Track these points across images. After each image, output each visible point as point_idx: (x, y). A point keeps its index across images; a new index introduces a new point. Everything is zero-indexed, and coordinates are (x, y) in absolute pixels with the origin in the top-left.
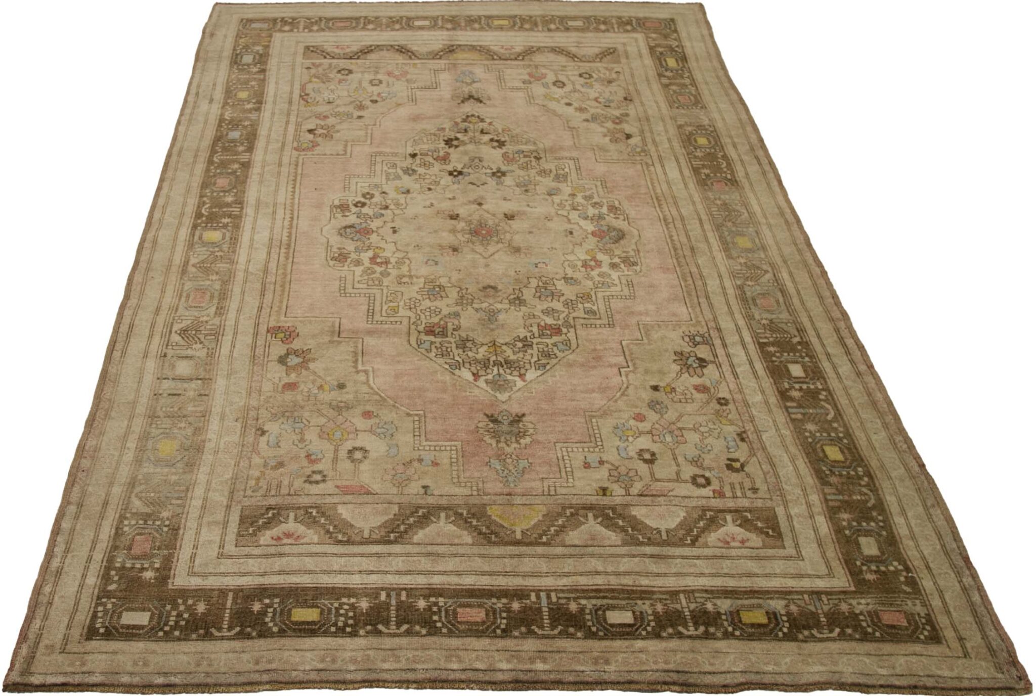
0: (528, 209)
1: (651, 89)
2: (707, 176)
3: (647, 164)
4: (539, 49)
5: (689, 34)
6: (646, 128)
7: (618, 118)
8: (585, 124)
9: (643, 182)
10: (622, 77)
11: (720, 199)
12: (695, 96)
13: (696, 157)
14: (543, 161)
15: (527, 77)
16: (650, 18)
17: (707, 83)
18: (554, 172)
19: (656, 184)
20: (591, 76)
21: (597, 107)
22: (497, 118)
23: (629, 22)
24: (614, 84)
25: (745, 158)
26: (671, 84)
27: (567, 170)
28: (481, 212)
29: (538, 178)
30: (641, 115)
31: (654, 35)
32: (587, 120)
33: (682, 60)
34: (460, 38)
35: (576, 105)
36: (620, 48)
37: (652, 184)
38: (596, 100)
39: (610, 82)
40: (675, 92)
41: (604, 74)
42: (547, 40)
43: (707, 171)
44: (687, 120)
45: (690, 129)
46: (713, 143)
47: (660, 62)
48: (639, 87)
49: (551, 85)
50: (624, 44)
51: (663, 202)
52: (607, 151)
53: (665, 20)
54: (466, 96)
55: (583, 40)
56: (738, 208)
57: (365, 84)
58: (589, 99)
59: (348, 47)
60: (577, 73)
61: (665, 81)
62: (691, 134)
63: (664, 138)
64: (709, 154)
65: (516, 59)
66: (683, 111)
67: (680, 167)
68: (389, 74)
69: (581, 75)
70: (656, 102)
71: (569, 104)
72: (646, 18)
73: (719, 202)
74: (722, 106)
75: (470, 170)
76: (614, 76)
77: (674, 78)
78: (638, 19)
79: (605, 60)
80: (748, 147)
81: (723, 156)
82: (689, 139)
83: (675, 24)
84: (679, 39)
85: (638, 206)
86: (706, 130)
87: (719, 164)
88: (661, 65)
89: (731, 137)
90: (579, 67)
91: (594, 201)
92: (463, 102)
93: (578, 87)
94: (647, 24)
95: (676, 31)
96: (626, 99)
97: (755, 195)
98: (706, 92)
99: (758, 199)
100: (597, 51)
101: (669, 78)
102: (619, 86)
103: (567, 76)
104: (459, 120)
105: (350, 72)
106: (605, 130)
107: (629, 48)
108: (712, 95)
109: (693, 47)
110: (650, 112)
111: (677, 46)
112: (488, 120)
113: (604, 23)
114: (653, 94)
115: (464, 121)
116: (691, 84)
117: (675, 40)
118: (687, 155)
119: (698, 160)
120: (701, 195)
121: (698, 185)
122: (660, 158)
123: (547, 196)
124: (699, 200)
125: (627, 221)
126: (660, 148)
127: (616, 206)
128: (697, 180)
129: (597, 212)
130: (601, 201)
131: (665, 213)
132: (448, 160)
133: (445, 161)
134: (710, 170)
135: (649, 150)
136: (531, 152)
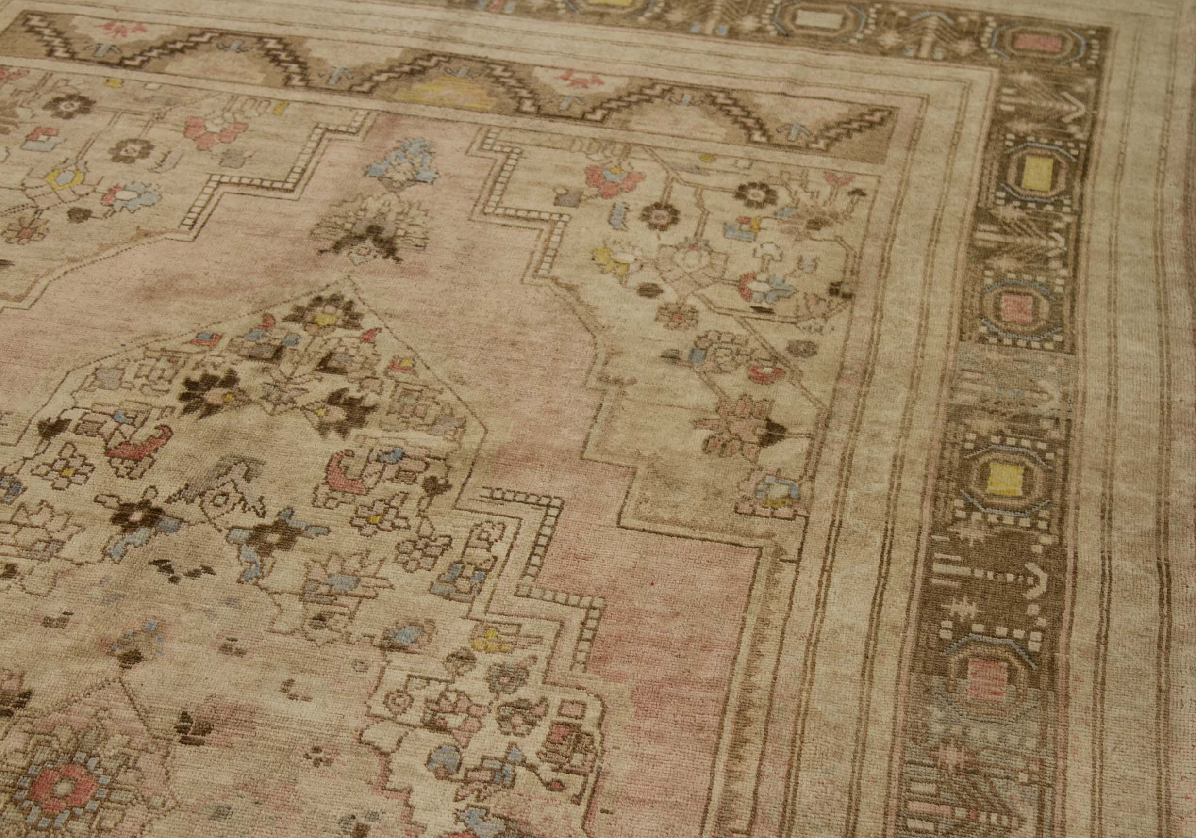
0: (279, 704)
1: (930, 256)
2: (962, 629)
3: (779, 551)
4: (669, 91)
5: (1131, 84)
6: (846, 407)
7: (775, 358)
8: (663, 368)
9: (729, 631)
10: (861, 211)
11: (960, 743)
12: (1056, 303)
13: (956, 543)
14: (442, 501)
15: (577, 182)
16: (1041, 21)
17: (1113, 258)
18: (458, 547)
19: (769, 648)
20: (771, 197)
21: (729, 312)
22: (406, 316)
23: (973, 33)
24: (825, 232)
25: (1123, 565)
26: (999, 250)
27: (500, 549)
28: (112, 697)
29: (391, 571)
30: (856, 354)
31: (1025, 78)
32: (672, 358)
33: (1072, 167)
34: (468, 35)
35: (670, 295)
36: (907, 109)
37: (759, 638)
38: (741, 285)
39: (816, 224)
40: (999, 278)
41: (814, 195)
42: (713, 65)
43: (965, 609)
44: (990, 390)
45: (984, 425)
46: (1038, 491)
47: (1004, 168)
48: (895, 256)
49: (633, 216)
50: (926, 100)
51: (753, 732)
52: (673, 484)
53: (1081, 30)
54: (360, 229)
55: (813, 75)
56: (1012, 793)
57: (99, 152)
58: (720, 280)
59: (140, 27)
60: (733, 182)
61: (988, 235)
62: (983, 444)
63: (885, 456)
64: (1006, 535)
65: (583, 118)
66: (994, 356)
67: (883, 578)
68: (189, 128)
69: (741, 193)
70: (925, 313)
71: (649, 291)
72: (1030, 21)
73: (952, 756)
74: (1129, 346)
75: (193, 511)
76: (842, 203)
77: (1019, 227)
78: (1004, 21)
79: (844, 144)
80: (1150, 524)
81: (1048, 551)
82: (965, 467)
83: (1104, 48)
84: (1093, 100)
85: (657, 737)
86: (1039, 435)
87: (1025, 580)
88: (1002, 177)
89: (1108, 475)
90: (752, 161)
91: (523, 693)
92: (337, 247)
93: (713, 233)
94: (1026, 42)
95: (1097, 71)
96: (834, 290)
97: (1098, 738)
98: (1099, 290)
99: (1098, 759)
100: (833, 112)
101: (1004, 228)
102: (839, 239)
103: (699, 191)
104: (283, 311)
105: (86, 105)
106: (709, 400)
107: (932, 115)
108: (1112, 303)
109: (1125, 127)
110: (888, 347)
111: (1078, 121)
112: (368, 322)
113: (902, 26)
114: (928, 282)
115: (298, 315)
116: (1063, 257)
117: (1082, 98)
118: (930, 534)
119: (959, 558)
120: (901, 716)
121: (912, 669)
122: (834, 533)
123: (374, 655)
124: (888, 737)
125: (583, 807)
126: (852, 493)
127: (583, 729)
128: (917, 646)
129: (504, 747)
130: (543, 700)
131: (737, 787)
132: (146, 461)
133: (136, 461)
134: (980, 607)
135: (812, 497)
136: (428, 460)
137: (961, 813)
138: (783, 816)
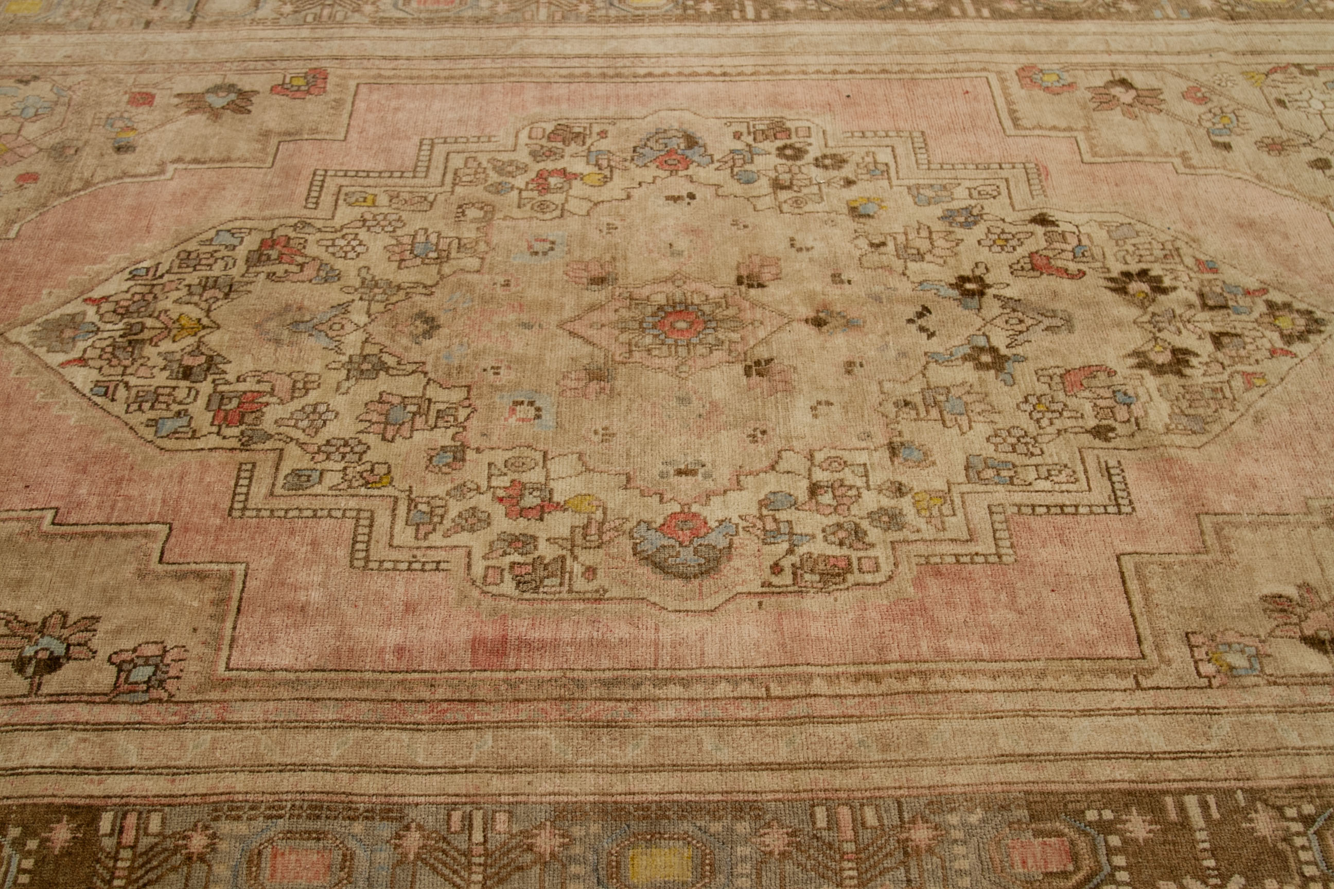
0: (803, 403)
2: (1107, 828)
3: (1147, 673)
11: (941, 840)
13: (1239, 812)
14: (1085, 440)
18: (1033, 461)
27: (1042, 485)
29: (983, 430)
43: (1139, 828)
51: (891, 685)
52: (1200, 583)
64: (1280, 856)
67: (1151, 757)
73: (921, 835)
75: (993, 311)
85: (859, 624)
87: (1212, 877)
91: (874, 532)
112: (1299, 348)
115: (1278, 307)
118: (1241, 789)
119: (1216, 815)
120: (958, 790)
121: (1027, 793)
122: (1199, 710)
123: (881, 439)
124: (925, 783)
125: (760, 590)
126: (1271, 718)
127: (849, 576)
128: (1064, 794)
129: (808, 530)
130: (872, 545)
131: (817, 681)
132: (1038, 274)
133: (1033, 269)
134: (1146, 841)
135: (1244, 687)
136: (1133, 420)
137: (849, 847)
138: (796, 718)
